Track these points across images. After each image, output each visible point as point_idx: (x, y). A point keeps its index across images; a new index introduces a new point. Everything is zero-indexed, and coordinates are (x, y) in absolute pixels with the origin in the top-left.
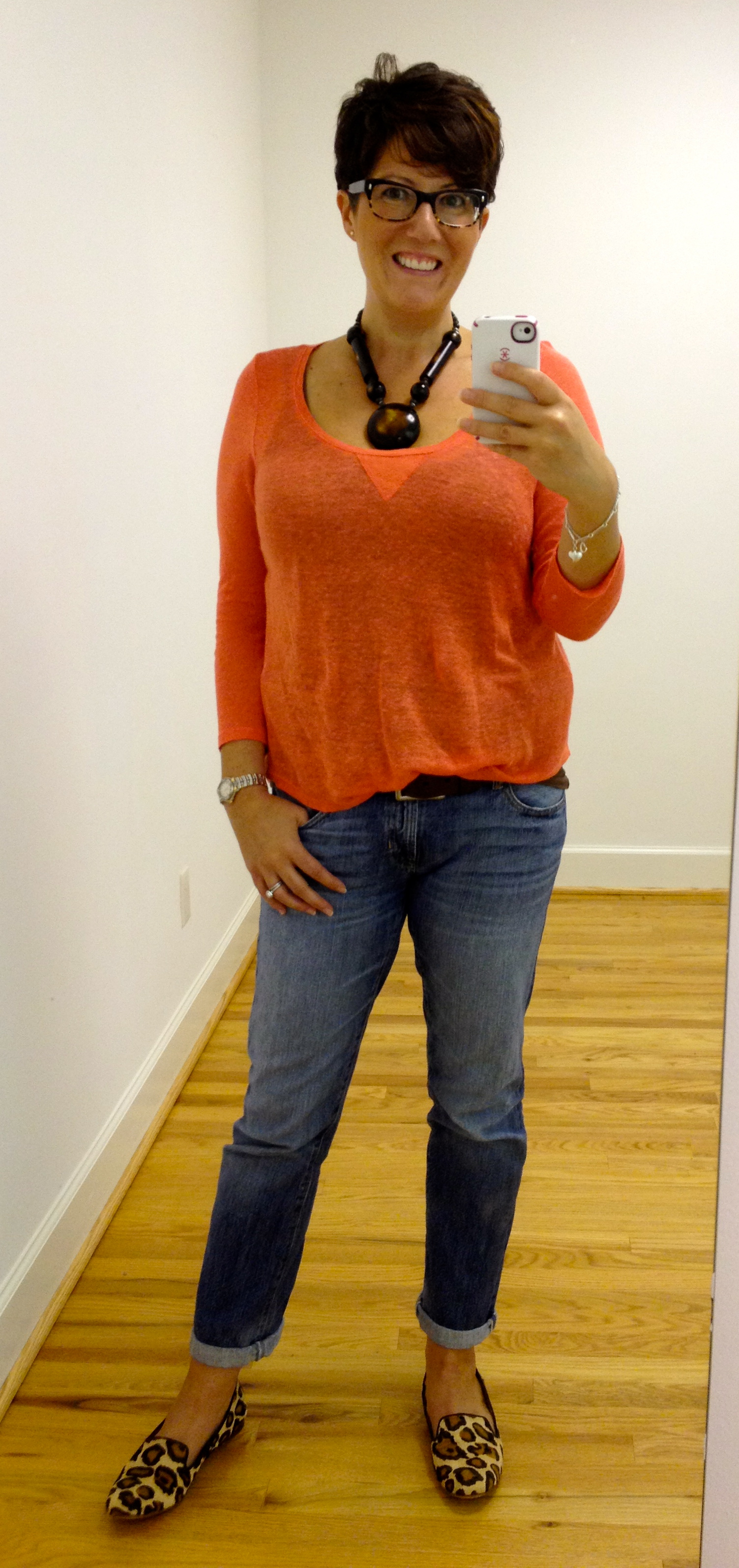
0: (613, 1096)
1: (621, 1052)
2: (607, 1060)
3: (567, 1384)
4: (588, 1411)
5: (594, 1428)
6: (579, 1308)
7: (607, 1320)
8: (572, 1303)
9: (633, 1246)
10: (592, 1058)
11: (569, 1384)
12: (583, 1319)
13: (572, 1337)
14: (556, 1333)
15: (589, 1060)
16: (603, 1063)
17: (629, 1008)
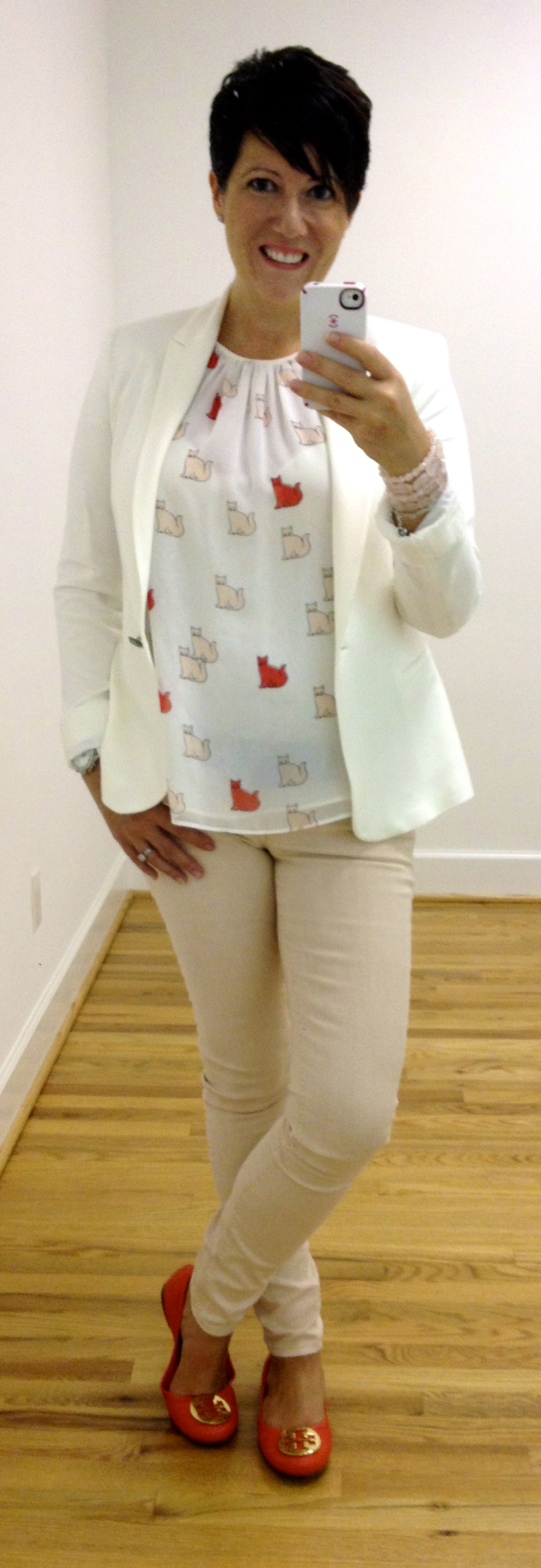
0: (488, 1109)
1: (495, 1063)
2: (480, 1072)
3: (456, 1396)
4: (480, 1422)
5: (486, 1439)
6: (464, 1321)
7: (495, 1333)
8: (458, 1317)
9: (517, 1259)
10: (464, 1070)
11: (459, 1396)
12: (470, 1332)
13: (459, 1349)
14: (441, 1346)
15: (460, 1072)
16: (475, 1075)
17: (500, 1019)
